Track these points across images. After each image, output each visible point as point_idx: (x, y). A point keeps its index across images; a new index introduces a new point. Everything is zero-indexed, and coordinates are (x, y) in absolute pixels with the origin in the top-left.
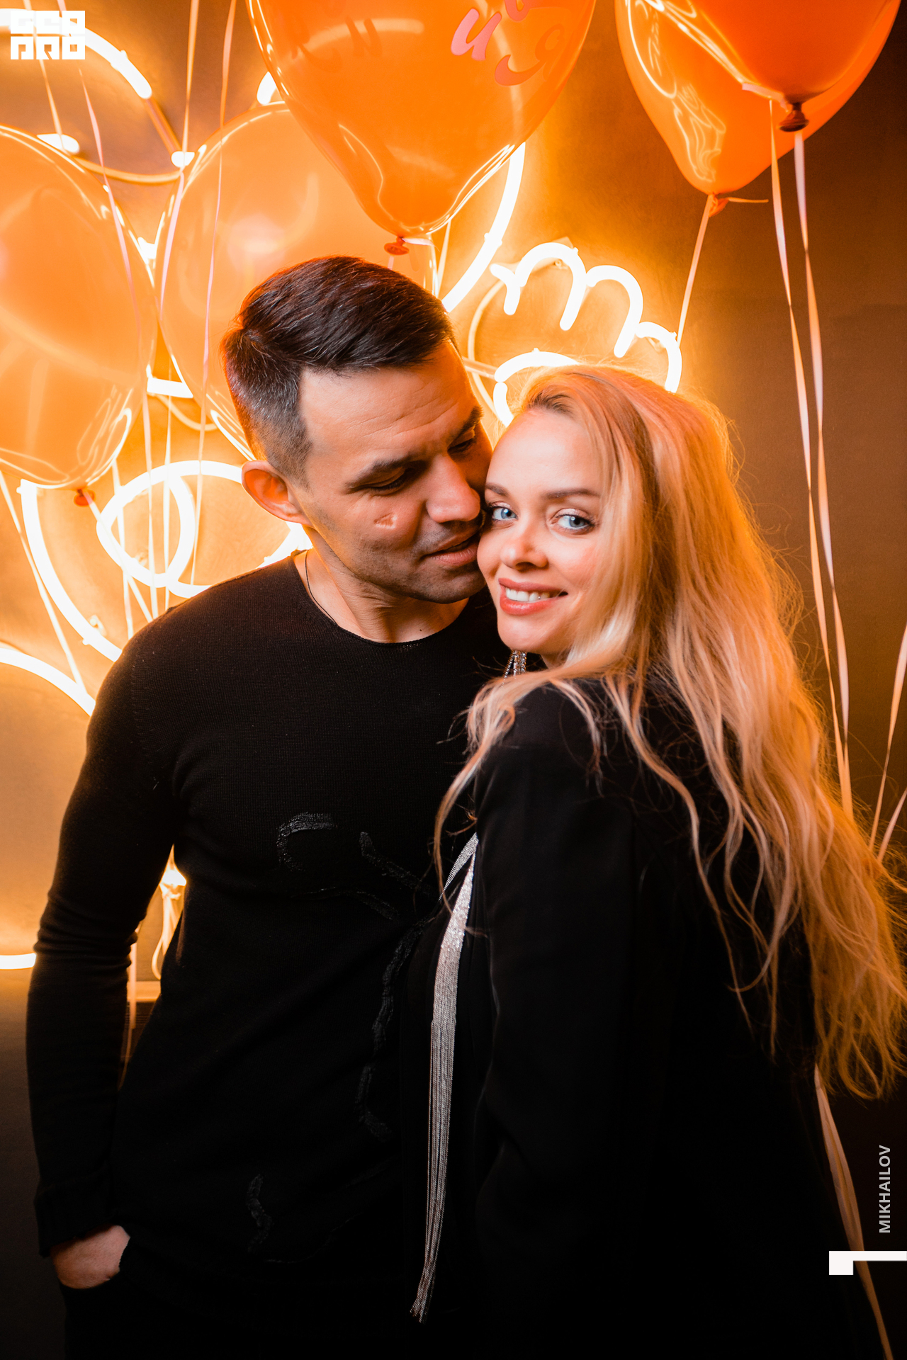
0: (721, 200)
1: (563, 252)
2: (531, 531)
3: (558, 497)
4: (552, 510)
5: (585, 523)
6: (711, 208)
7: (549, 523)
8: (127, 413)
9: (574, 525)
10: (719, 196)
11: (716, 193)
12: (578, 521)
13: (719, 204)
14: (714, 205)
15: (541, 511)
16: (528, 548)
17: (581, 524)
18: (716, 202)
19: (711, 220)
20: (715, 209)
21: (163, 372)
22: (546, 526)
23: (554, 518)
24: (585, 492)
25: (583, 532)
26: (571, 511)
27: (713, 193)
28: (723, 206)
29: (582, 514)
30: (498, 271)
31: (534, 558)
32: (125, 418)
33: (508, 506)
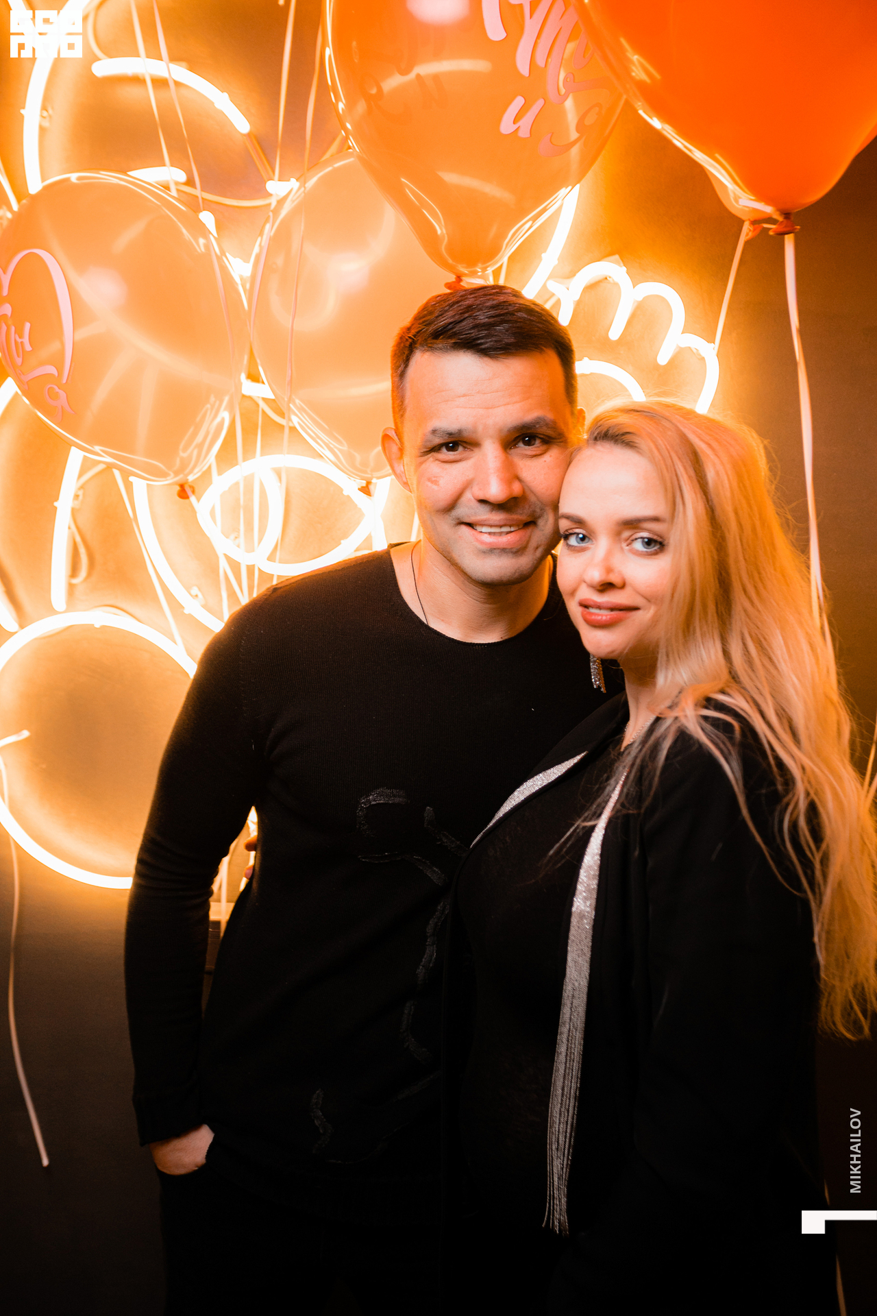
0: (757, 226)
1: (612, 269)
2: (609, 554)
3: (632, 524)
4: (626, 534)
5: (656, 544)
6: (746, 232)
7: (624, 545)
8: (225, 415)
9: (646, 546)
10: (754, 223)
11: (752, 220)
12: (649, 542)
13: (754, 230)
14: (750, 230)
15: (618, 534)
16: (609, 570)
17: (653, 545)
18: (752, 229)
19: (747, 243)
20: (751, 234)
21: (254, 377)
22: (622, 548)
23: (629, 541)
24: (656, 519)
25: (656, 553)
26: (645, 534)
27: (749, 220)
28: (757, 231)
29: (655, 537)
30: (553, 286)
31: (614, 578)
32: (223, 420)
33: (584, 532)
